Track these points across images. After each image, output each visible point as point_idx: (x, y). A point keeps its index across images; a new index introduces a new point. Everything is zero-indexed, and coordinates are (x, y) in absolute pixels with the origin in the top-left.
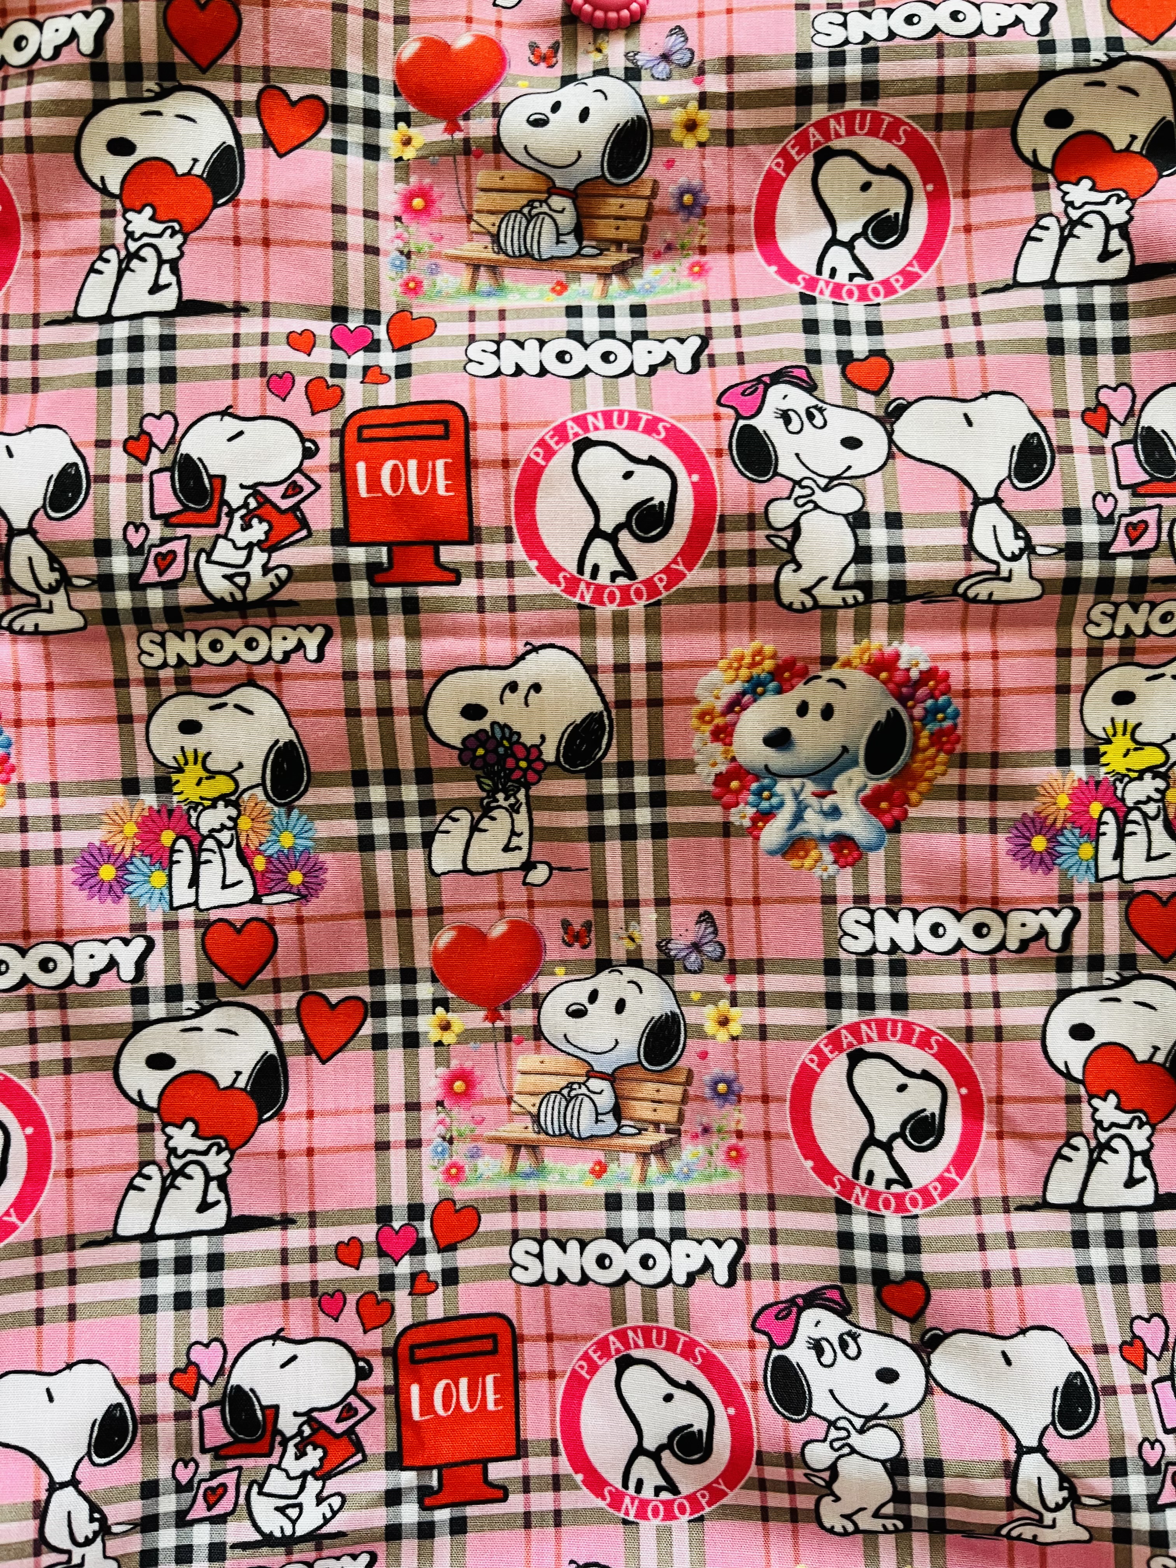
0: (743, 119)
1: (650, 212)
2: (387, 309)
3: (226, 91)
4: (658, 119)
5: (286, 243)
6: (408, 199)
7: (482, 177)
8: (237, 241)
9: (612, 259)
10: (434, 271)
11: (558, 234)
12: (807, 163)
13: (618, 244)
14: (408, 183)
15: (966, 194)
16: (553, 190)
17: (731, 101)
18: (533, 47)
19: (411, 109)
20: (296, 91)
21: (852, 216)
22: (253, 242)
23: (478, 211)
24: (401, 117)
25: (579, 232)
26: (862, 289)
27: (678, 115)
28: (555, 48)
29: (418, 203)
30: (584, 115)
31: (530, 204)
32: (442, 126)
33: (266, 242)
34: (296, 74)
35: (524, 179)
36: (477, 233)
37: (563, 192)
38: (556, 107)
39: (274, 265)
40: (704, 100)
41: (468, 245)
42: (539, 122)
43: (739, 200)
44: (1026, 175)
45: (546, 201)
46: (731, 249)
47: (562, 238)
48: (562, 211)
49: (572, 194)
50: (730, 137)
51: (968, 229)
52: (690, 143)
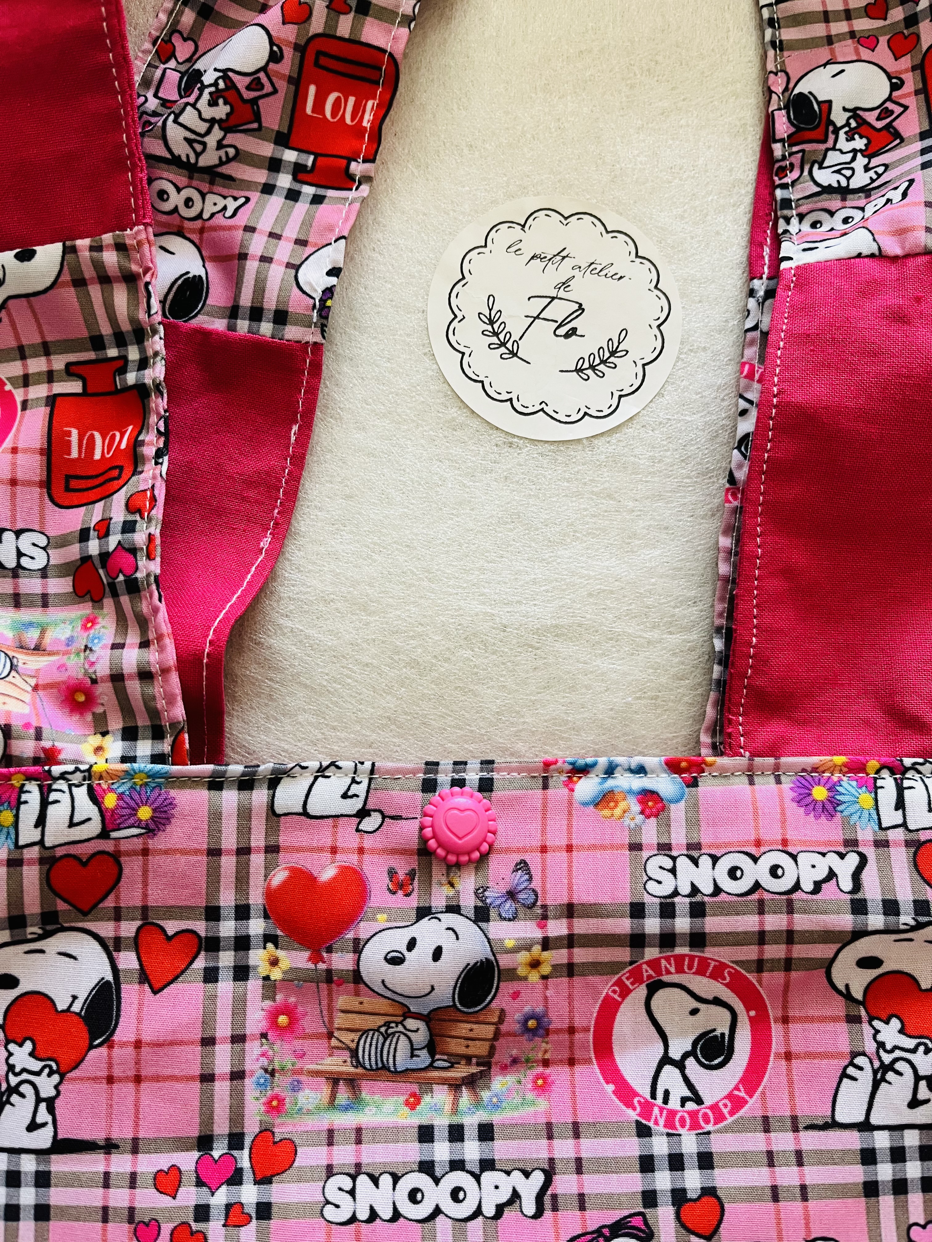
0: (581, 955)
1: (497, 1035)
2: (251, 1129)
3: (106, 929)
4: (504, 961)
5: (157, 1078)
6: (273, 1016)
7: (342, 1001)
8: (110, 1080)
9: (461, 1072)
10: (296, 1087)
11: (413, 1049)
12: (641, 991)
13: (468, 1059)
14: (274, 1000)
15: (785, 1020)
16: (408, 1014)
17: (571, 941)
18: (392, 873)
19: (279, 933)
20: (172, 927)
21: (683, 1034)
22: (126, 1079)
23: (339, 1029)
24: (268, 938)
25: (432, 1048)
26: (693, 1115)
27: (523, 957)
28: (411, 875)
29: (283, 1020)
30: (437, 954)
31: (387, 1024)
32: (306, 954)
33: (138, 1079)
34: (173, 912)
35: (382, 1005)
36: (338, 1048)
37: (417, 1016)
38: (412, 944)
39: (145, 1101)
40: (546, 944)
41: (328, 1060)
42: (396, 960)
43: (578, 1022)
44: (839, 1007)
45: (401, 1023)
46: (572, 1062)
47: (416, 1052)
48: (417, 1030)
49: (427, 1018)
50: (570, 970)
51: (788, 1056)
52: (534, 977)
